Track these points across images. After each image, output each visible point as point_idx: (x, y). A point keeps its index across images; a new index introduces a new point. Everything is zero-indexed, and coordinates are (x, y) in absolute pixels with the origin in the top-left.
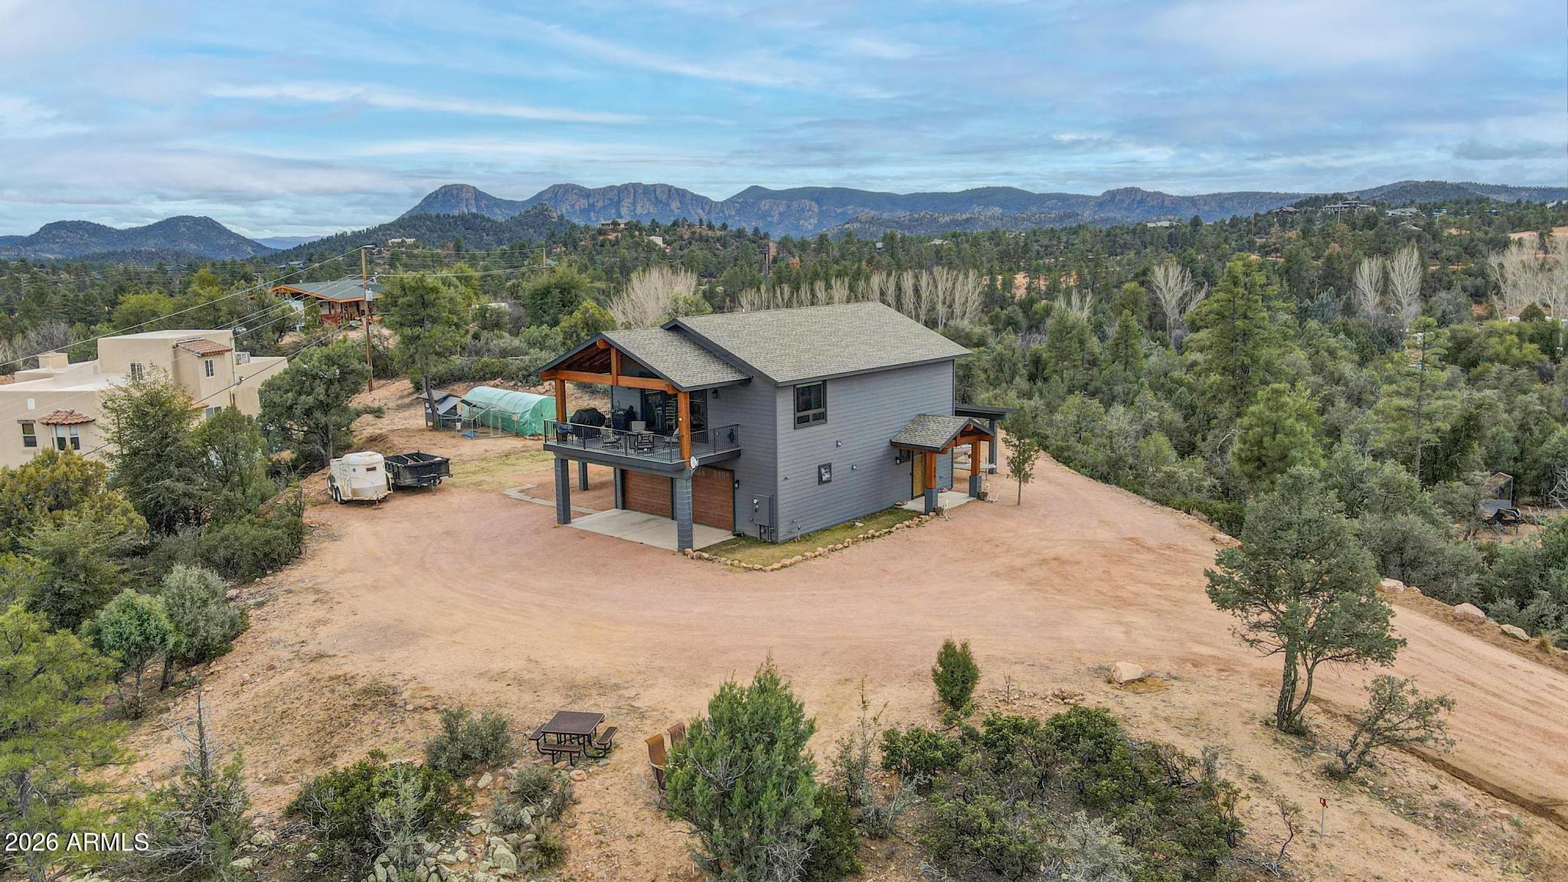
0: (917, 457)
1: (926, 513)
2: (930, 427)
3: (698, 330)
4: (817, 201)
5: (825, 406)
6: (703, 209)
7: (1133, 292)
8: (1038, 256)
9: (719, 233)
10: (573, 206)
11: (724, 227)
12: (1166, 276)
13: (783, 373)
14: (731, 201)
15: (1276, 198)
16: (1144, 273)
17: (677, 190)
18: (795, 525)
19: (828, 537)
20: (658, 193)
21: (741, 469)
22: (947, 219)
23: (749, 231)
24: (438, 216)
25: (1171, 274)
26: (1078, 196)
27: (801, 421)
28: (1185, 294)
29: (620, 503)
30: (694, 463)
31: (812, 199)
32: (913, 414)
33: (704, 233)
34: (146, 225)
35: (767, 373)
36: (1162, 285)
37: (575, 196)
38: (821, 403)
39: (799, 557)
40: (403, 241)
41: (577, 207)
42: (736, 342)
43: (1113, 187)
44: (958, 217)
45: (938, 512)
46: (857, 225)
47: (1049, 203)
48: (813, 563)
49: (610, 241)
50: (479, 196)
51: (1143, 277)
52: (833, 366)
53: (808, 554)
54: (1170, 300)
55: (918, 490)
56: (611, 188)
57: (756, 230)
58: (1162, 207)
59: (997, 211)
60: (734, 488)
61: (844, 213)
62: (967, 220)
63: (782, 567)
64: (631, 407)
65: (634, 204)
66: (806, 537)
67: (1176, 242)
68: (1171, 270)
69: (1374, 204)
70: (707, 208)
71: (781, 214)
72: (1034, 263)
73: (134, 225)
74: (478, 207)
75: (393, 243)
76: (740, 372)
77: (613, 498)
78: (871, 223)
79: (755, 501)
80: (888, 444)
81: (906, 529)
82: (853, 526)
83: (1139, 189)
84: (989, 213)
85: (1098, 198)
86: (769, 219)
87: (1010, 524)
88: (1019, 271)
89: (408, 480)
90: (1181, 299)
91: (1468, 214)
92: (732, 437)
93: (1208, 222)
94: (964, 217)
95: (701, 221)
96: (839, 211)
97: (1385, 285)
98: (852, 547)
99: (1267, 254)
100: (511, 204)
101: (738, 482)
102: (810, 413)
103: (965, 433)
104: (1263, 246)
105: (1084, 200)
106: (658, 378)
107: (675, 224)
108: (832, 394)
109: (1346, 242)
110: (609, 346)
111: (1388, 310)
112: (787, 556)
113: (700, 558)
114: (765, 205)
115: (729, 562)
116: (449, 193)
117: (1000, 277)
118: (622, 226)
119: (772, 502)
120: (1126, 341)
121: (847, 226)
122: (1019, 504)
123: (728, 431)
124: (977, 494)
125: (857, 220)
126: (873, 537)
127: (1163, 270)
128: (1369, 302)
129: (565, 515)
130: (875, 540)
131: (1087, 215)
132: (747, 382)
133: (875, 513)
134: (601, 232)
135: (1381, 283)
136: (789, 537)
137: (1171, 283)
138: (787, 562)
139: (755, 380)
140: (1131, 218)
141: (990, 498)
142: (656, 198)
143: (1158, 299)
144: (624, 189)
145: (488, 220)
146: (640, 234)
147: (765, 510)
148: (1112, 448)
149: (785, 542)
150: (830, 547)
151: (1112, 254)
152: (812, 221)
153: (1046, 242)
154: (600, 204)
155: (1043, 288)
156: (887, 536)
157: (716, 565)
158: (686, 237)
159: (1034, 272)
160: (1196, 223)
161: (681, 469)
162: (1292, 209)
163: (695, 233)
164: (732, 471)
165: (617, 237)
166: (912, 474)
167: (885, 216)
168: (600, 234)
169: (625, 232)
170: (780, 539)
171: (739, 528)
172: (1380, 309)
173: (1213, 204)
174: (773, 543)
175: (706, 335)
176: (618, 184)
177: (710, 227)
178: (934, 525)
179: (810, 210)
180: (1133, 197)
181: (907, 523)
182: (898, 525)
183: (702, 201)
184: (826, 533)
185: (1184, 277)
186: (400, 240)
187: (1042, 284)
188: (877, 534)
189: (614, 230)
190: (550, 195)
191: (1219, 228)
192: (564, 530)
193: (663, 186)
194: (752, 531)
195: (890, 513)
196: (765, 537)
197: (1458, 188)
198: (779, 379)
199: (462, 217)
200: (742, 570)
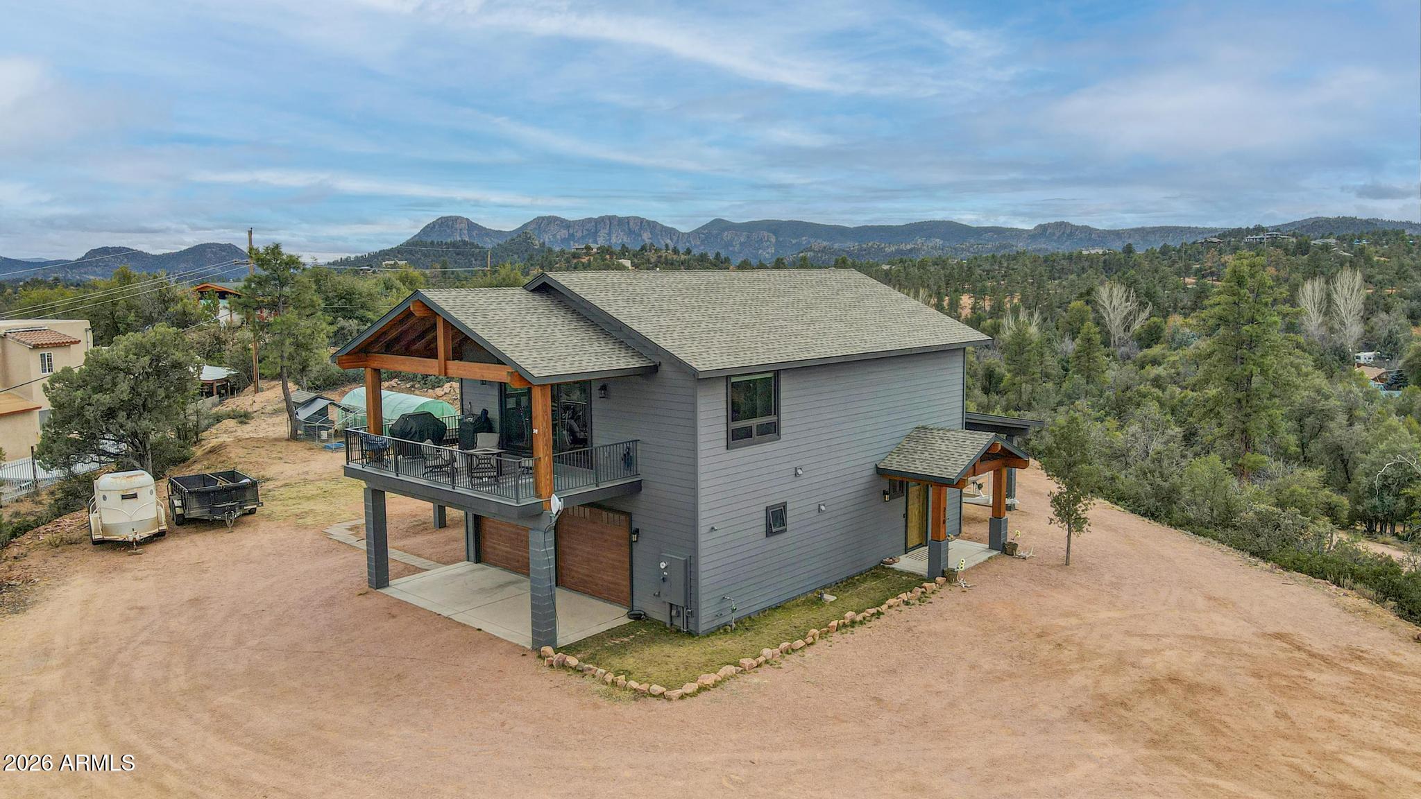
0: (914, 490)
1: (931, 579)
2: (936, 446)
3: (577, 290)
4: (774, 233)
5: (777, 413)
6: (671, 239)
7: (1079, 311)
8: (981, 279)
9: (683, 257)
10: (554, 236)
11: (688, 252)
12: (1111, 296)
13: (706, 358)
14: (697, 233)
15: (1195, 232)
16: (1089, 293)
17: (648, 222)
18: (726, 605)
19: (780, 622)
20: (631, 224)
21: (642, 509)
22: (893, 248)
23: (711, 256)
24: (432, 243)
25: (1115, 294)
26: (1012, 230)
27: (738, 437)
28: (1130, 313)
29: (472, 554)
30: (556, 504)
31: (769, 231)
32: (908, 427)
33: (669, 257)
34: (178, 251)
35: (682, 357)
36: (1107, 304)
37: (556, 227)
38: (772, 407)
39: (730, 669)
40: (396, 263)
41: (559, 237)
42: (636, 310)
43: (1044, 222)
44: (902, 247)
45: (950, 576)
46: (810, 254)
47: (987, 236)
48: (754, 679)
49: (583, 264)
50: (471, 226)
51: (1088, 295)
52: (791, 349)
53: (747, 662)
54: (1115, 321)
55: (914, 538)
56: (589, 220)
57: (718, 255)
58: (1090, 239)
59: (939, 242)
60: (631, 543)
61: (799, 244)
62: (911, 250)
63: (702, 689)
64: (485, 412)
65: (609, 234)
66: (746, 624)
67: (1111, 267)
68: (1115, 290)
69: (1294, 235)
70: (675, 238)
71: (741, 244)
72: (979, 285)
73: (168, 251)
74: (470, 236)
75: (386, 265)
76: (640, 355)
77: (464, 544)
78: (823, 251)
79: (663, 565)
80: (869, 471)
81: (903, 607)
82: (819, 601)
83: (1068, 224)
84: (931, 244)
85: (1030, 231)
86: (731, 249)
87: (1065, 600)
88: (964, 293)
89: (196, 512)
90: (1126, 318)
91: (1387, 244)
92: (628, 460)
93: (1140, 251)
94: (908, 247)
95: (667, 246)
96: (794, 242)
97: (1328, 306)
98: (821, 644)
99: (1204, 277)
100: (500, 233)
101: (637, 531)
102: (754, 422)
103: (988, 456)
104: (1199, 270)
105: (1017, 233)
106: (500, 362)
107: (643, 248)
108: (790, 394)
109: (1281, 266)
110: (432, 313)
111: (1332, 330)
112: (709, 666)
113: (563, 666)
114: (727, 236)
115: (609, 677)
116: (446, 223)
117: (947, 298)
118: (595, 250)
119: (690, 569)
120: (1088, 354)
121: (801, 255)
122: (1067, 564)
123: (623, 451)
124: (1002, 546)
125: (810, 250)
126: (853, 623)
127: (1107, 290)
128: (1313, 322)
129: (380, 575)
130: (858, 629)
131: (1020, 246)
132: (651, 372)
133: (852, 578)
134: (575, 256)
135: (1325, 304)
136: (717, 623)
137: (1115, 302)
138: (709, 679)
139: (665, 368)
140: (1064, 248)
141: (1020, 552)
142: (629, 229)
143: (1103, 318)
144: (602, 220)
145: (477, 247)
146: (611, 258)
147: (678, 578)
148: (1162, 475)
149: (710, 634)
150: (785, 645)
151: (1053, 278)
152: (769, 250)
153: (987, 267)
154: (579, 234)
155: (988, 308)
156: (875, 622)
157: (588, 681)
158: (653, 260)
159: (979, 293)
160: (1129, 250)
161: (535, 513)
162: (1216, 240)
163: (661, 257)
164: (629, 515)
165: (589, 260)
166: (906, 516)
167: (836, 246)
168: (574, 257)
169: (597, 256)
170: (704, 626)
171: (639, 605)
172: (1324, 328)
173: (1137, 237)
174: (691, 634)
175: (588, 298)
176: (596, 216)
177: (676, 251)
178: (945, 598)
179: (768, 240)
180: (1064, 230)
181: (904, 596)
182: (891, 601)
183: (671, 232)
184: (777, 615)
185: (1128, 297)
186: (392, 262)
187: (987, 304)
188: (859, 618)
189: (587, 254)
190: (533, 226)
191: (1150, 255)
192: (375, 600)
193: (636, 218)
194: (658, 613)
195: (876, 576)
196: (678, 623)
197: (1368, 222)
198: (701, 365)
199: (454, 245)
200: (629, 694)
